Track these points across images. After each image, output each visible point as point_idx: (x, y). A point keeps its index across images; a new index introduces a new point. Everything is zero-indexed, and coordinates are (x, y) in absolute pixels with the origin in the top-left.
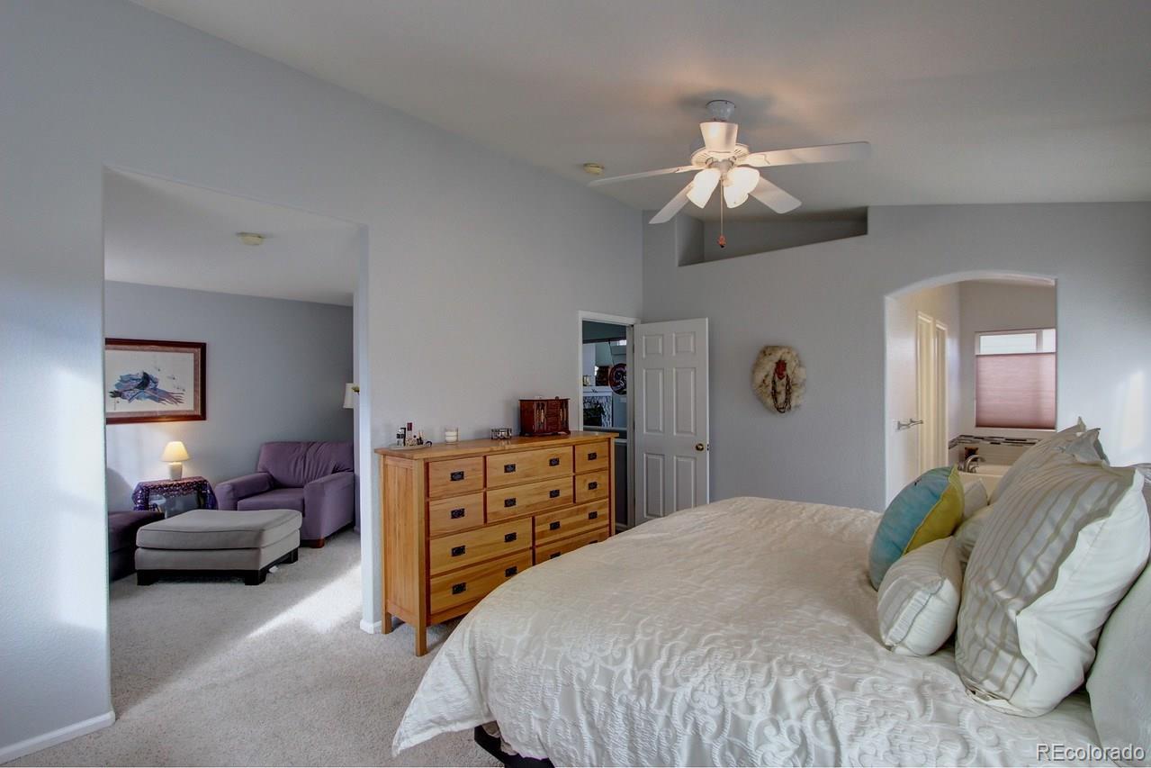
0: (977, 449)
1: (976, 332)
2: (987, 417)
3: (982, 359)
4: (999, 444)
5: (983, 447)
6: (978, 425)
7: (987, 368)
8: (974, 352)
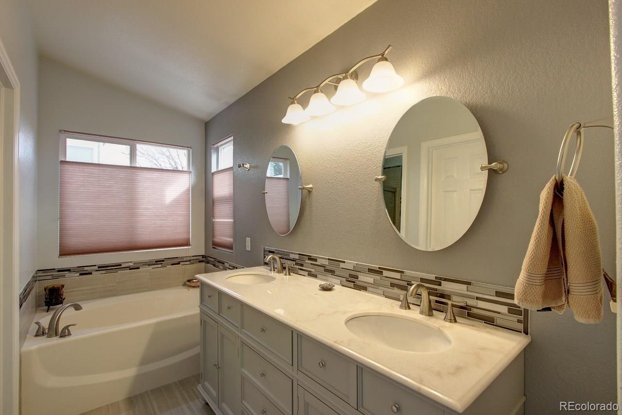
0: (63, 286)
1: (60, 131)
2: (74, 241)
3: (68, 167)
4: (91, 273)
5: (69, 281)
6: (64, 253)
7: (75, 179)
8: (58, 156)
